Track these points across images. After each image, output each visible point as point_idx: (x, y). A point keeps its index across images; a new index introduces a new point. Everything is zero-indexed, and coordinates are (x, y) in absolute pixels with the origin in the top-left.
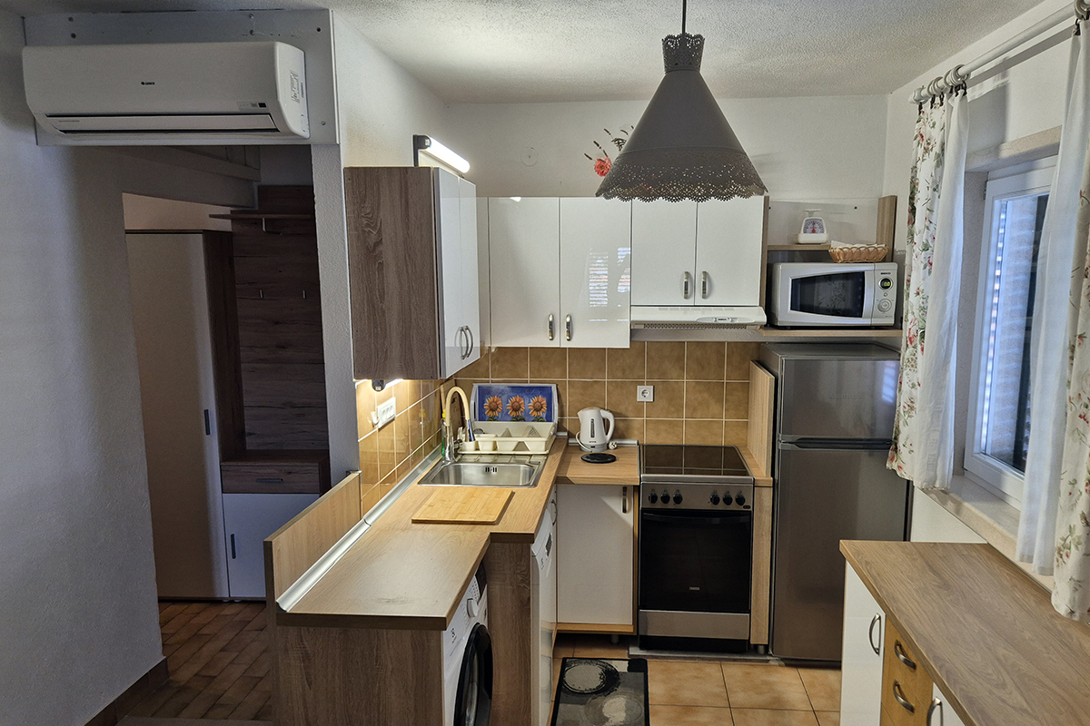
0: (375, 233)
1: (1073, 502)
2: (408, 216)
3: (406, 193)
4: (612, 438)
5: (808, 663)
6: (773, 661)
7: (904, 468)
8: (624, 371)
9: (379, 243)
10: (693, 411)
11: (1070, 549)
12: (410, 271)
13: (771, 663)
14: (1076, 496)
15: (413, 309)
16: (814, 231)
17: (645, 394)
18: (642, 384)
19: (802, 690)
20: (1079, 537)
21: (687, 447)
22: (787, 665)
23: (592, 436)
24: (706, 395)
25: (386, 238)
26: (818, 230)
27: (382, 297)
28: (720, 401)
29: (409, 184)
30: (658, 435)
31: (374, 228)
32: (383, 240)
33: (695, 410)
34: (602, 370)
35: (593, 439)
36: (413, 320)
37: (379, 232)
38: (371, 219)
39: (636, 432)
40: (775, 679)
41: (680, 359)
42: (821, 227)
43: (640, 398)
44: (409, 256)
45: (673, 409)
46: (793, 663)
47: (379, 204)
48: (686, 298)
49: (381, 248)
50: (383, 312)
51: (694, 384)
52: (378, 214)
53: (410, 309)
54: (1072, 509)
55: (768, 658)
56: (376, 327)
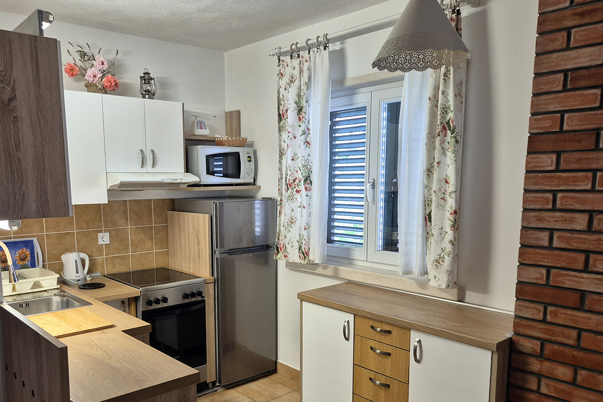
0: (9, 89)
1: (442, 237)
2: (38, 78)
3: (37, 58)
4: (88, 273)
5: (237, 384)
6: (220, 390)
7: (289, 256)
8: (87, 223)
9: (13, 98)
10: (135, 247)
11: (444, 258)
12: (42, 125)
13: (218, 391)
14: (443, 235)
15: (46, 158)
16: (201, 128)
17: (104, 238)
18: (101, 232)
19: (245, 397)
20: (449, 252)
21: (134, 272)
22: (227, 389)
23: (77, 272)
24: (142, 236)
25: (19, 94)
26: (203, 127)
27: (18, 147)
28: (151, 239)
29: (39, 51)
30: (114, 267)
31: (8, 84)
32: (17, 96)
33: (137, 246)
34: (71, 223)
35: (78, 275)
36: (47, 168)
37: (13, 89)
38: (4, 76)
39: (99, 267)
40: (229, 397)
41: (125, 212)
42: (205, 126)
43: (100, 242)
44: (41, 111)
45: (122, 248)
46: (229, 386)
47: (12, 65)
48: (142, 167)
49: (14, 103)
50: (19, 159)
51: (135, 229)
52: (11, 72)
53: (44, 157)
54: (442, 241)
55: (216, 389)
56: (13, 173)
